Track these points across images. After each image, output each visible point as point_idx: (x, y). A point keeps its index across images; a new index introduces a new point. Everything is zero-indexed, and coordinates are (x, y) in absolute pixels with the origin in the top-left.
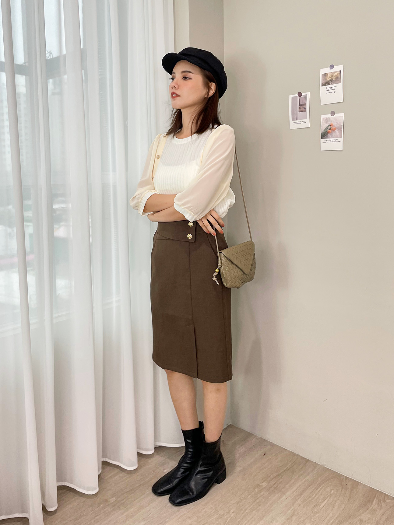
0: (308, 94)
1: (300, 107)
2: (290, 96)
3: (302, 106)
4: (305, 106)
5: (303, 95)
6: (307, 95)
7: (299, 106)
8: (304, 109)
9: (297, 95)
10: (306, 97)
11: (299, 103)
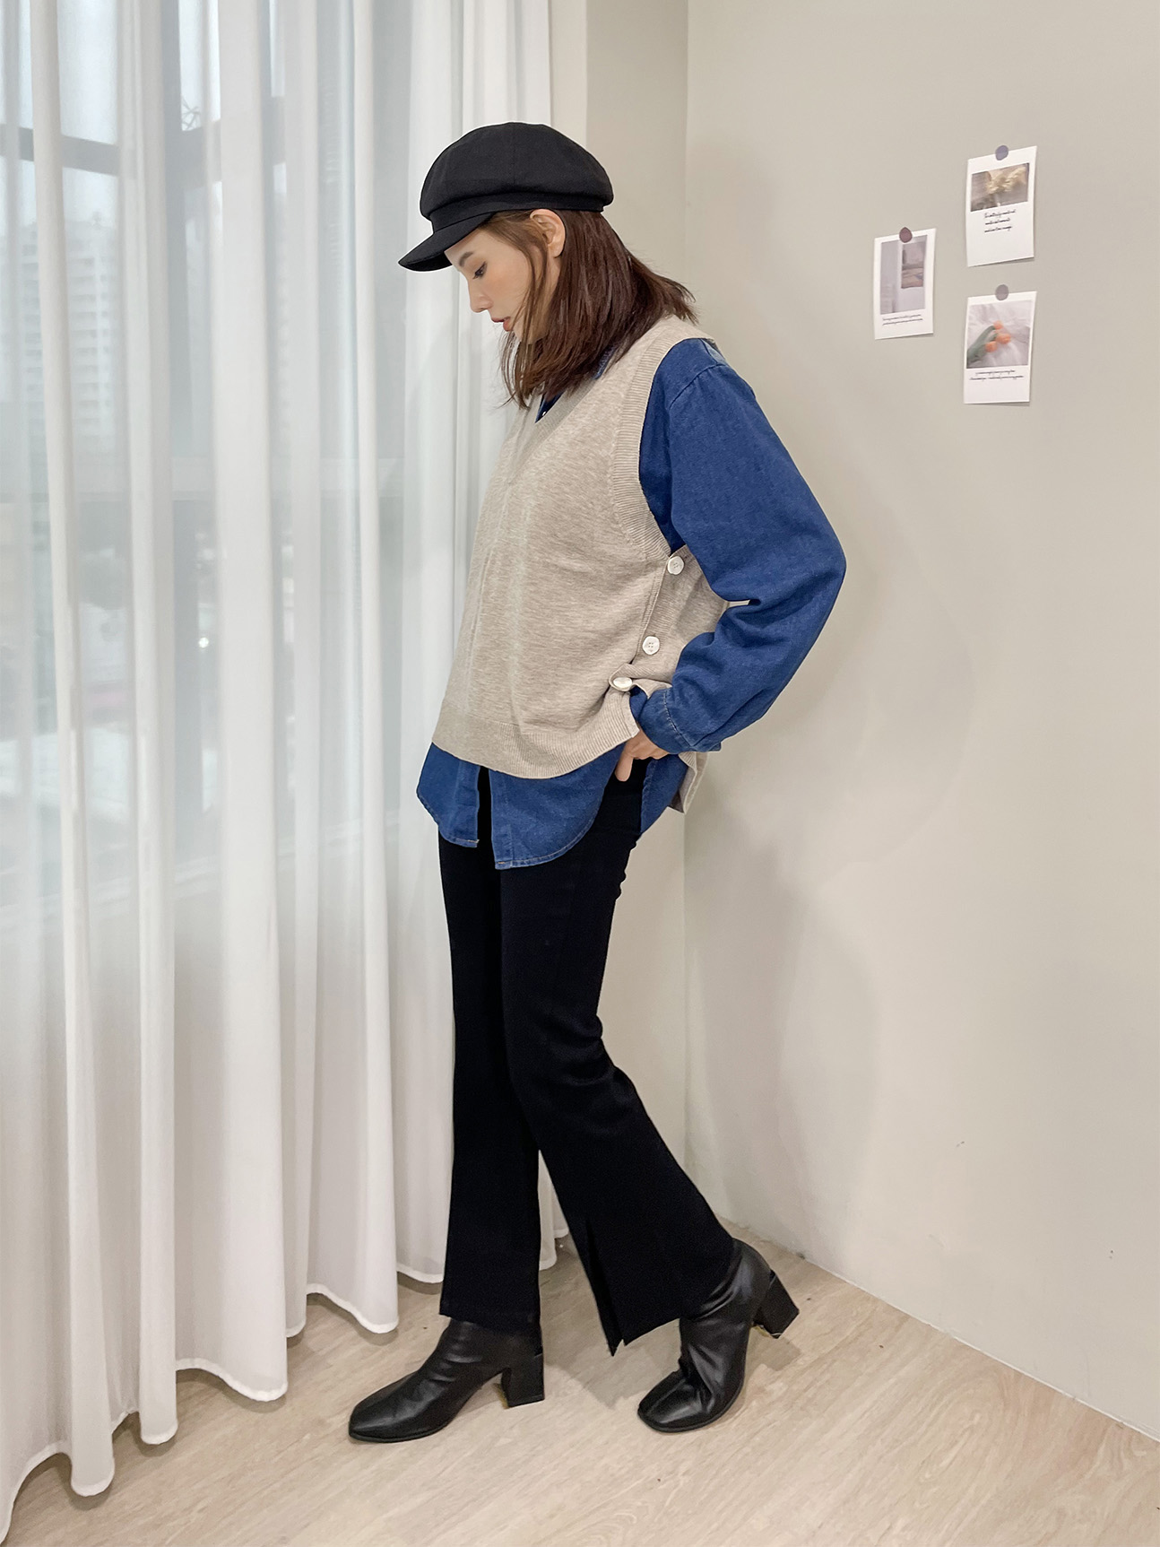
0: (931, 234)
1: (905, 273)
3: (910, 271)
4: (919, 270)
5: (914, 236)
6: (926, 236)
7: (904, 269)
9: (898, 236)
10: (922, 243)
11: (904, 260)
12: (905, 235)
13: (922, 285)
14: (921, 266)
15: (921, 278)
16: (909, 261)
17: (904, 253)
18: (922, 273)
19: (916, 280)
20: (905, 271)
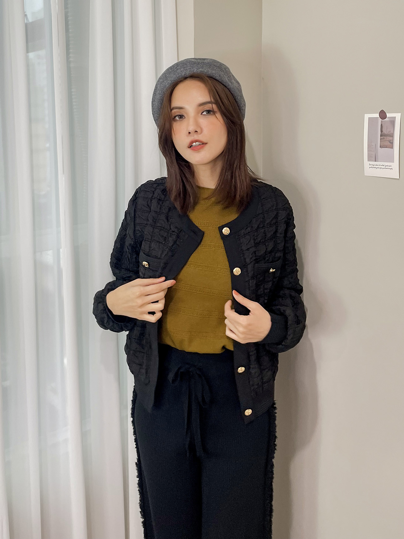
0: (398, 116)
1: (382, 139)
2: (365, 115)
3: (385, 138)
4: (391, 138)
5: (387, 116)
6: (395, 117)
7: (381, 136)
8: (389, 144)
9: (378, 114)
10: (393, 122)
11: (382, 131)
12: (383, 115)
13: (392, 147)
14: (392, 135)
15: (392, 143)
16: (385, 131)
17: (381, 125)
18: (393, 140)
19: (387, 143)
20: (381, 137)
